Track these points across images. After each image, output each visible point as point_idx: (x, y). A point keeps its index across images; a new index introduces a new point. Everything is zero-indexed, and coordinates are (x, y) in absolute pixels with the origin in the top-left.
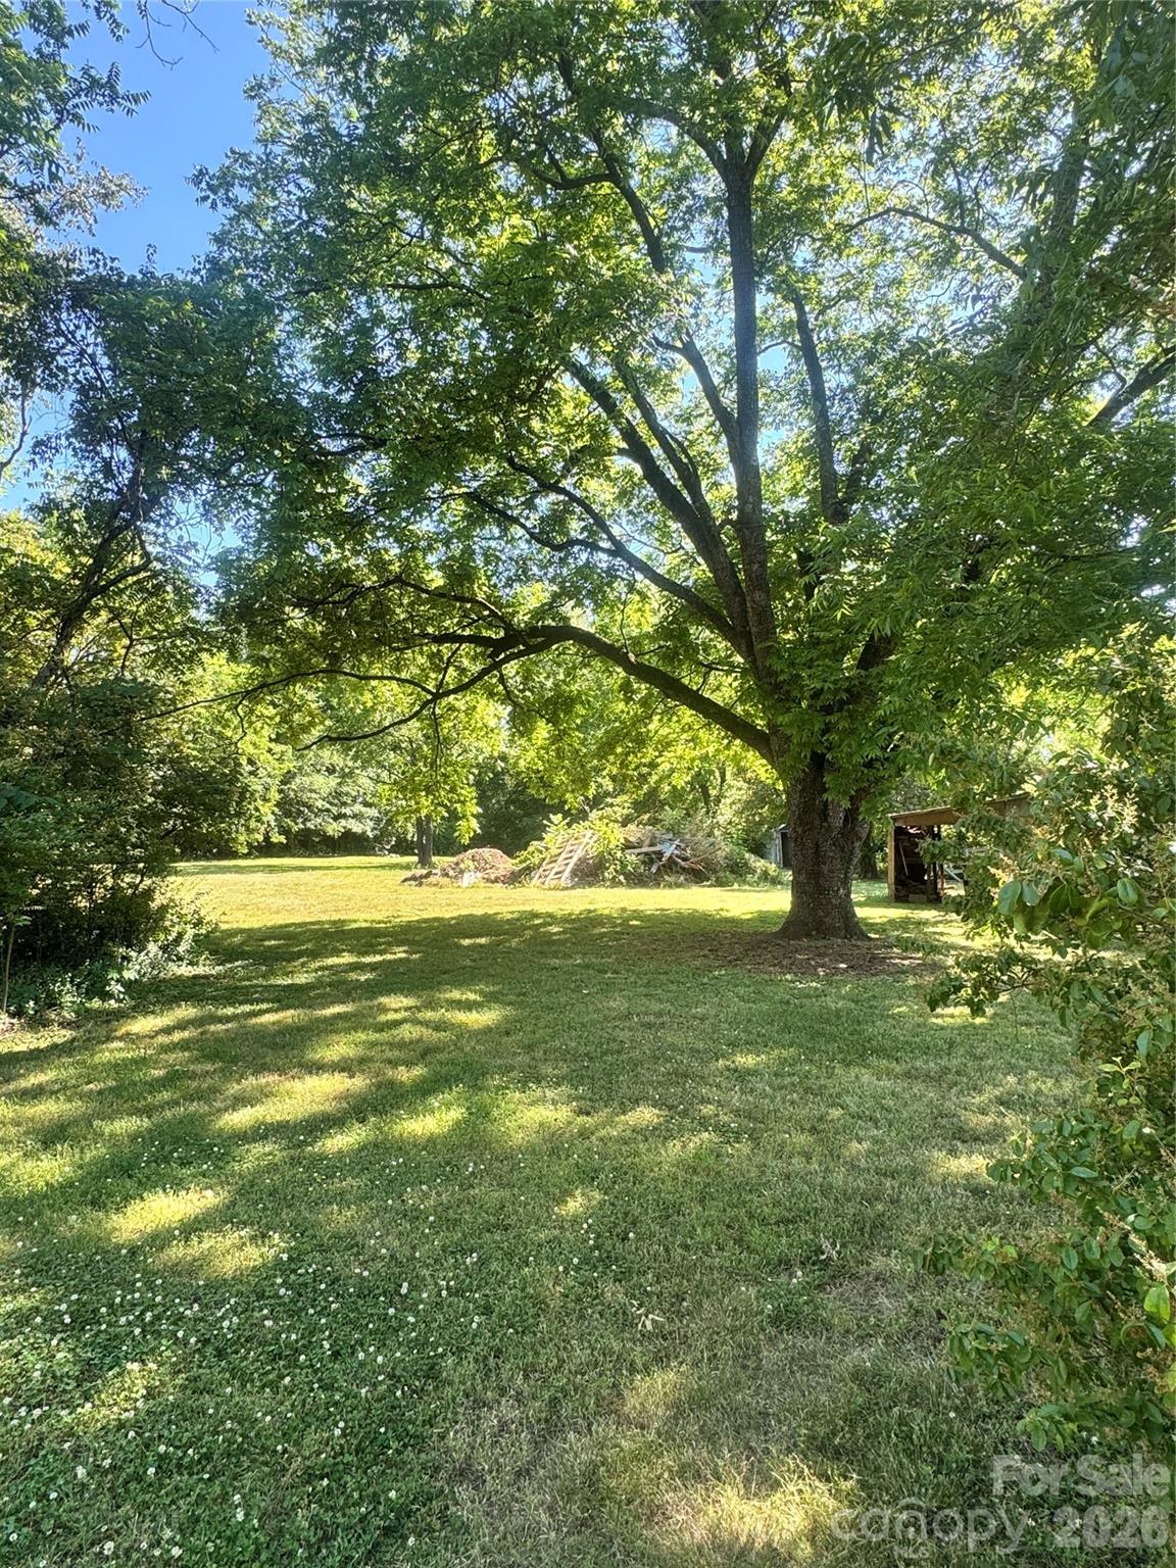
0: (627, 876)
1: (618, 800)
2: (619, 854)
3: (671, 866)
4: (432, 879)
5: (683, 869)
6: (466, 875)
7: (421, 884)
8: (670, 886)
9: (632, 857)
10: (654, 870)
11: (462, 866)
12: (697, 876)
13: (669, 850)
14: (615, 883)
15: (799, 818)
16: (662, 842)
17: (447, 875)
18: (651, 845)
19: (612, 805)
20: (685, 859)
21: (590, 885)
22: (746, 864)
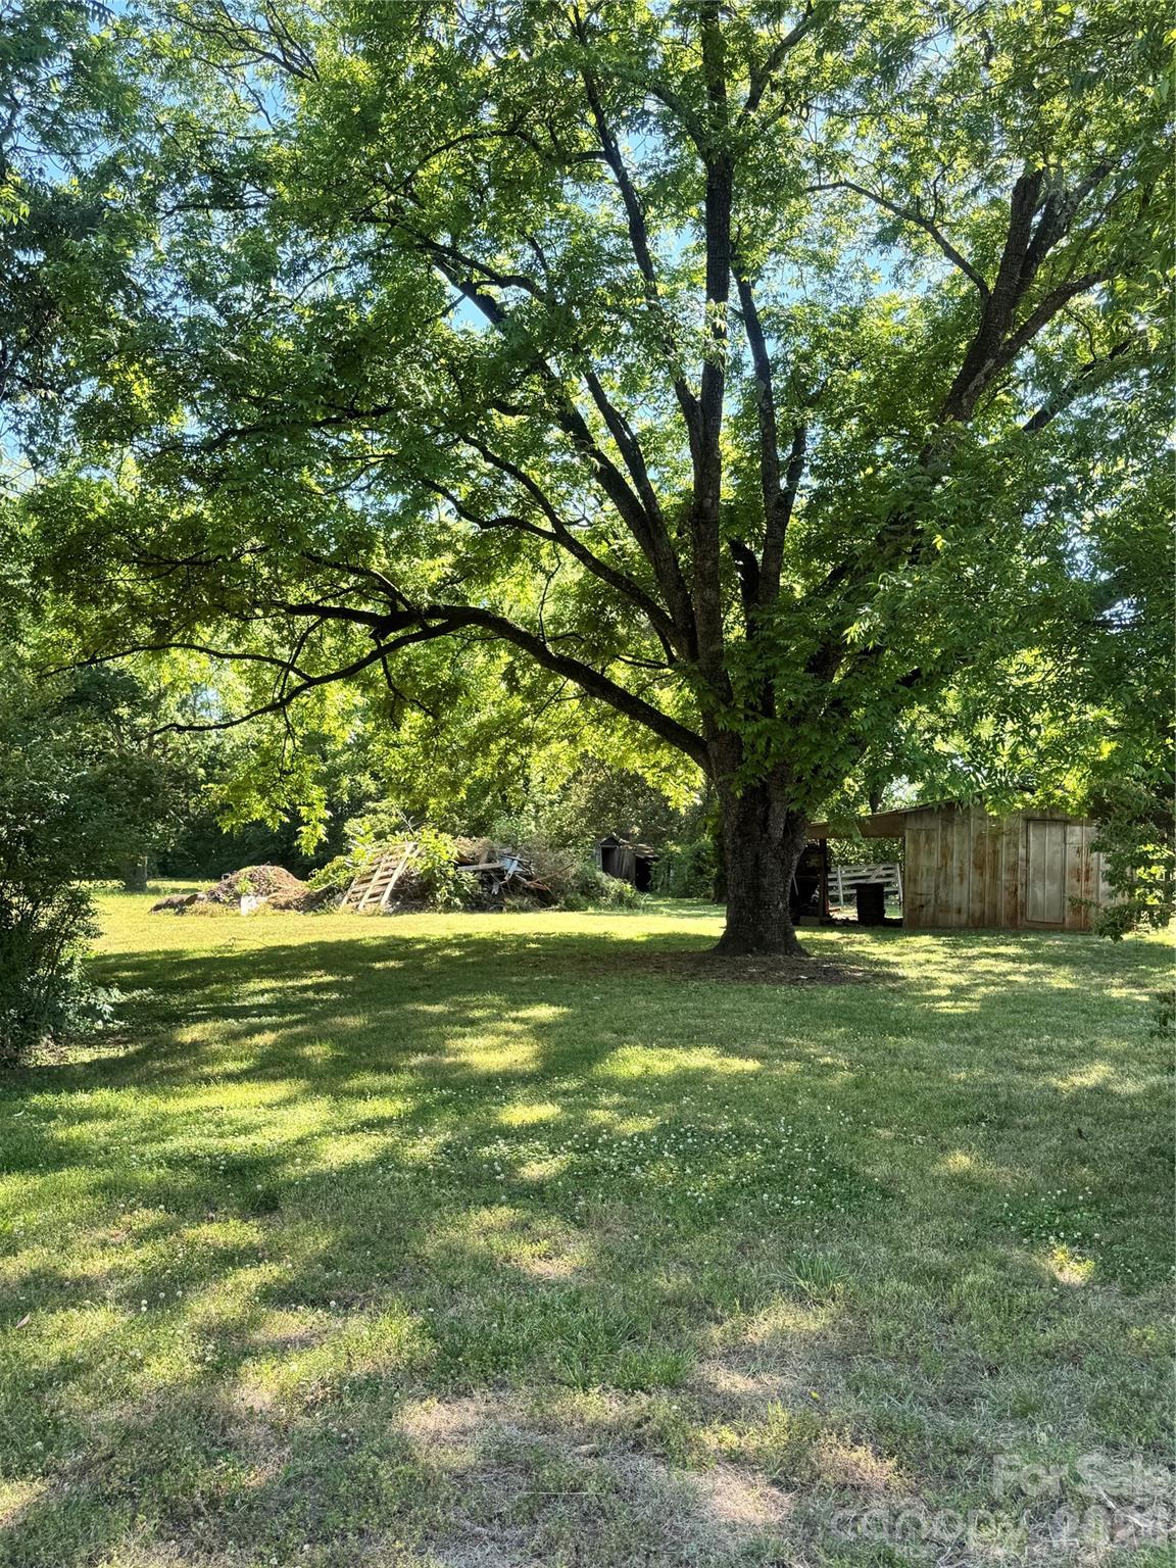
0: (464, 897)
1: (383, 804)
2: (451, 872)
3: (513, 887)
4: (197, 905)
5: (528, 889)
6: (244, 900)
7: (182, 912)
8: (513, 909)
9: (468, 875)
10: (495, 891)
11: (237, 888)
12: (544, 899)
13: (512, 868)
14: (448, 907)
15: (738, 828)
16: (502, 857)
17: (217, 900)
18: (489, 861)
19: (375, 812)
20: (529, 878)
21: (419, 909)
22: (597, 884)
